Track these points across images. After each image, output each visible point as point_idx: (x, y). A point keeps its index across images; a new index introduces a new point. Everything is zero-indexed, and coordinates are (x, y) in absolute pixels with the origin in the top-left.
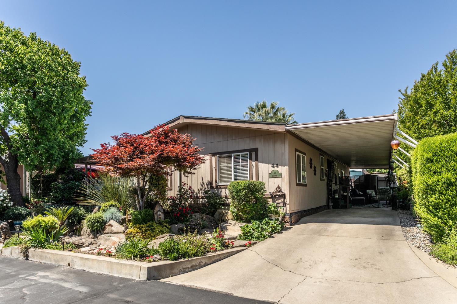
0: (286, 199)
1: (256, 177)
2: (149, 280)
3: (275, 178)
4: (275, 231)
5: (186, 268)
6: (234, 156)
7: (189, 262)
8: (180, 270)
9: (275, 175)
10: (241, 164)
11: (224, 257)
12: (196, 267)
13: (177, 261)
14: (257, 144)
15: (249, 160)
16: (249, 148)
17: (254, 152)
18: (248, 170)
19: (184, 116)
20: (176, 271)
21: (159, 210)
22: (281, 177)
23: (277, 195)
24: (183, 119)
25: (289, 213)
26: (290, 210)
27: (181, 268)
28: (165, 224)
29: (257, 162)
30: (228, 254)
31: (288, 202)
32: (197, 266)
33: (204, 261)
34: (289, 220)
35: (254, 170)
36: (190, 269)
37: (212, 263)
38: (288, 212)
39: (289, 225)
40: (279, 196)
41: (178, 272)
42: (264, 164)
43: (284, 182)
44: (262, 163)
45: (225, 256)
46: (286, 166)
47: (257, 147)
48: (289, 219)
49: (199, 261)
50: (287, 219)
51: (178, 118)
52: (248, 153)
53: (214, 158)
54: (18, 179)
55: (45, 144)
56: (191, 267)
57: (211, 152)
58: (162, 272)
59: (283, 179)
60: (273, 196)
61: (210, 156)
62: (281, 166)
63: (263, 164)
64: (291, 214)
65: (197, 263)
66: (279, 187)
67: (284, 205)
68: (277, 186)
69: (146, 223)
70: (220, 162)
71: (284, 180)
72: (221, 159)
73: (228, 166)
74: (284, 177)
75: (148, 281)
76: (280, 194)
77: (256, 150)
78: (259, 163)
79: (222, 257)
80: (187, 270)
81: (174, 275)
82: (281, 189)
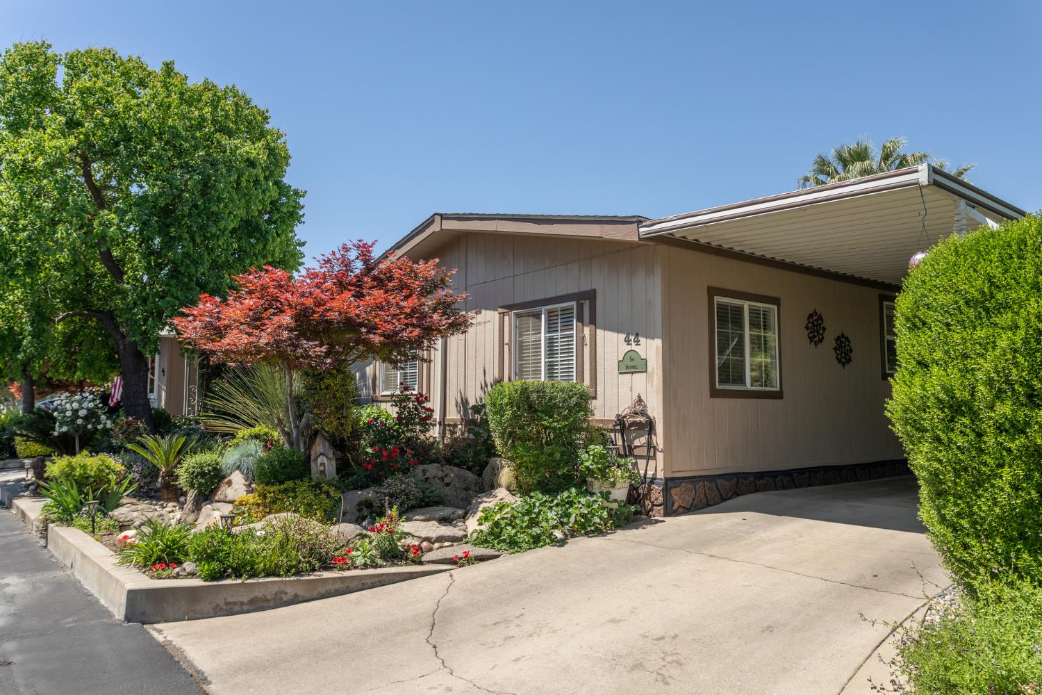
0: (656, 435)
1: (590, 369)
2: (129, 621)
3: (632, 373)
4: (589, 529)
5: (235, 603)
6: (549, 312)
7: (243, 589)
8: (218, 605)
9: (632, 365)
10: (559, 334)
11: (360, 586)
12: (266, 605)
13: (215, 583)
14: (594, 279)
15: (577, 321)
16: (576, 291)
17: (587, 302)
18: (574, 350)
19: (441, 215)
20: (206, 606)
21: (322, 451)
22: (646, 372)
23: (634, 424)
24: (439, 222)
25: (663, 477)
26: (664, 469)
27: (221, 603)
28: (325, 488)
29: (593, 327)
30: (377, 580)
31: (661, 446)
32: (267, 600)
33: (291, 591)
34: (661, 499)
35: (587, 350)
36: (245, 608)
37: (318, 599)
38: (660, 475)
39: (662, 512)
40: (640, 426)
41: (211, 611)
42: (609, 334)
43: (652, 385)
44: (605, 329)
45: (363, 584)
46: (658, 338)
47: (593, 288)
48: (661, 493)
49: (276, 588)
50: (657, 495)
51: (430, 222)
52: (574, 304)
53: (506, 318)
54: (141, 371)
55: (175, 295)
56: (251, 602)
57: (502, 305)
58: (165, 605)
59: (650, 379)
60: (627, 425)
61: (499, 313)
62: (645, 339)
63: (606, 332)
64: (667, 480)
65: (269, 593)
66: (640, 400)
67: (649, 452)
68: (635, 397)
69: (282, 483)
70: (520, 328)
71: (652, 382)
72: (523, 322)
73: (534, 341)
74: (653, 370)
75: (125, 624)
76: (643, 419)
77: (591, 295)
78: (599, 331)
79: (353, 585)
80: (237, 608)
81: (198, 616)
82: (645, 406)
